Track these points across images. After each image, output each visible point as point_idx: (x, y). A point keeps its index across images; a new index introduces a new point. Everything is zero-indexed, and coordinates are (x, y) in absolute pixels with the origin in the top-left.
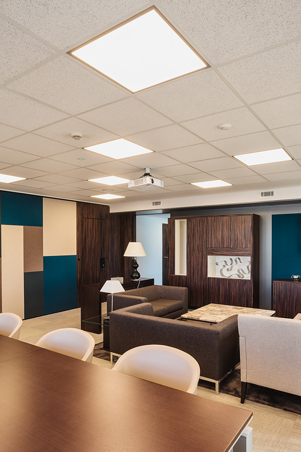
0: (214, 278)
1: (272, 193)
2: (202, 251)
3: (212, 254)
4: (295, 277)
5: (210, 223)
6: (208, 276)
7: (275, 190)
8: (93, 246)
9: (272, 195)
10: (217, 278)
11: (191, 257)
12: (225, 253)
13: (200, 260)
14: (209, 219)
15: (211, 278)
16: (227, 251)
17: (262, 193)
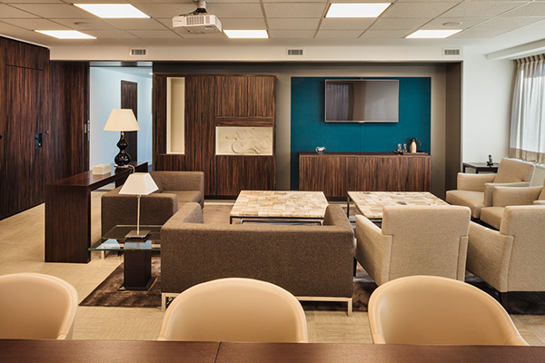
0: (225, 156)
1: (302, 51)
2: (208, 121)
3: (222, 125)
4: (321, 149)
5: (218, 83)
6: (217, 153)
7: (305, 49)
8: (24, 113)
9: (301, 54)
10: (229, 156)
11: (191, 129)
12: (240, 123)
13: (205, 132)
14: (218, 78)
15: (220, 156)
16: (243, 120)
17: (289, 51)
